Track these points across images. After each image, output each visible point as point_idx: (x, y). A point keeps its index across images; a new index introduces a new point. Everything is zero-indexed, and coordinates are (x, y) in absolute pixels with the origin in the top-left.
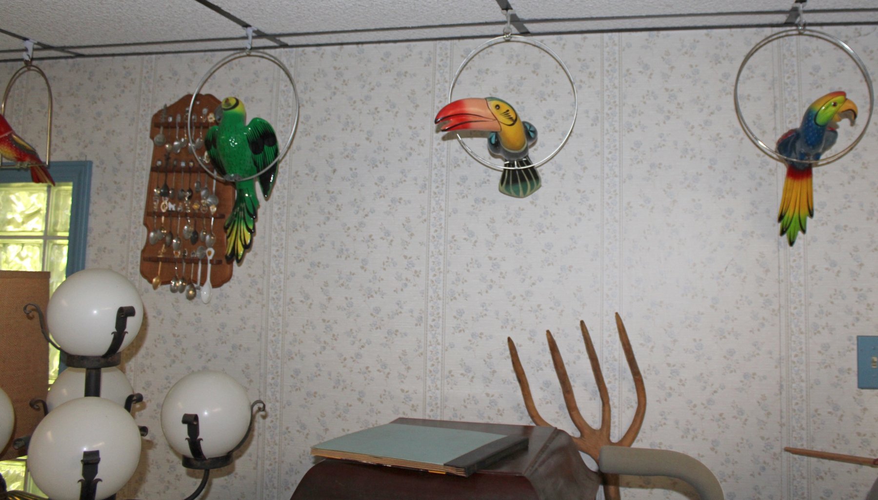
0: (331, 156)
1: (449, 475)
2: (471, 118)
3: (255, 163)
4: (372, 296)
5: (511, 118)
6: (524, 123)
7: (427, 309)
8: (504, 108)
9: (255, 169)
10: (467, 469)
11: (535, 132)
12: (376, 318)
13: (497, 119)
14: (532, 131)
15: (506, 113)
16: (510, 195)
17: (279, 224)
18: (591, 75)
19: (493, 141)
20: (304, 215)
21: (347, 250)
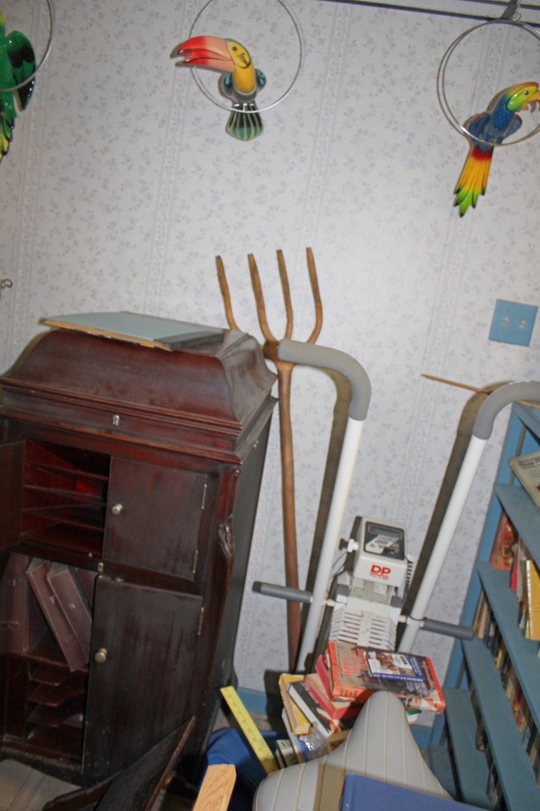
0: (85, 85)
1: (157, 350)
2: (210, 55)
3: (15, 77)
4: (110, 212)
5: (245, 62)
7: (155, 227)
8: (241, 51)
9: (14, 81)
10: (172, 345)
11: (264, 79)
12: (112, 230)
13: (232, 60)
14: (262, 78)
15: (242, 56)
16: (236, 137)
18: (321, 42)
19: (227, 82)
20: (57, 135)
21: (92, 170)
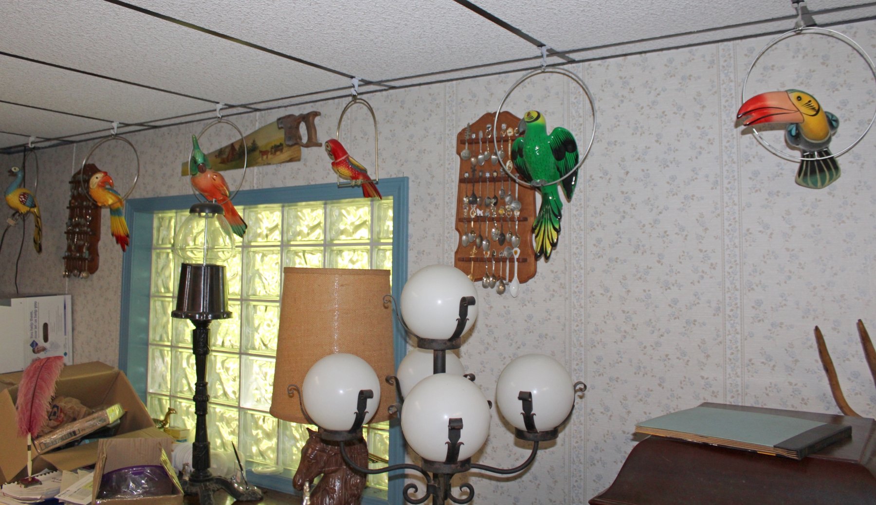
0: (623, 160)
1: (779, 458)
2: (773, 111)
3: (558, 169)
4: (669, 288)
5: (814, 109)
6: (826, 112)
7: (725, 299)
8: (806, 99)
10: (799, 452)
11: (837, 121)
12: (674, 308)
13: (799, 111)
14: (834, 121)
15: (808, 104)
16: (808, 186)
17: (578, 224)
19: (794, 133)
20: (600, 215)
21: (643, 246)
